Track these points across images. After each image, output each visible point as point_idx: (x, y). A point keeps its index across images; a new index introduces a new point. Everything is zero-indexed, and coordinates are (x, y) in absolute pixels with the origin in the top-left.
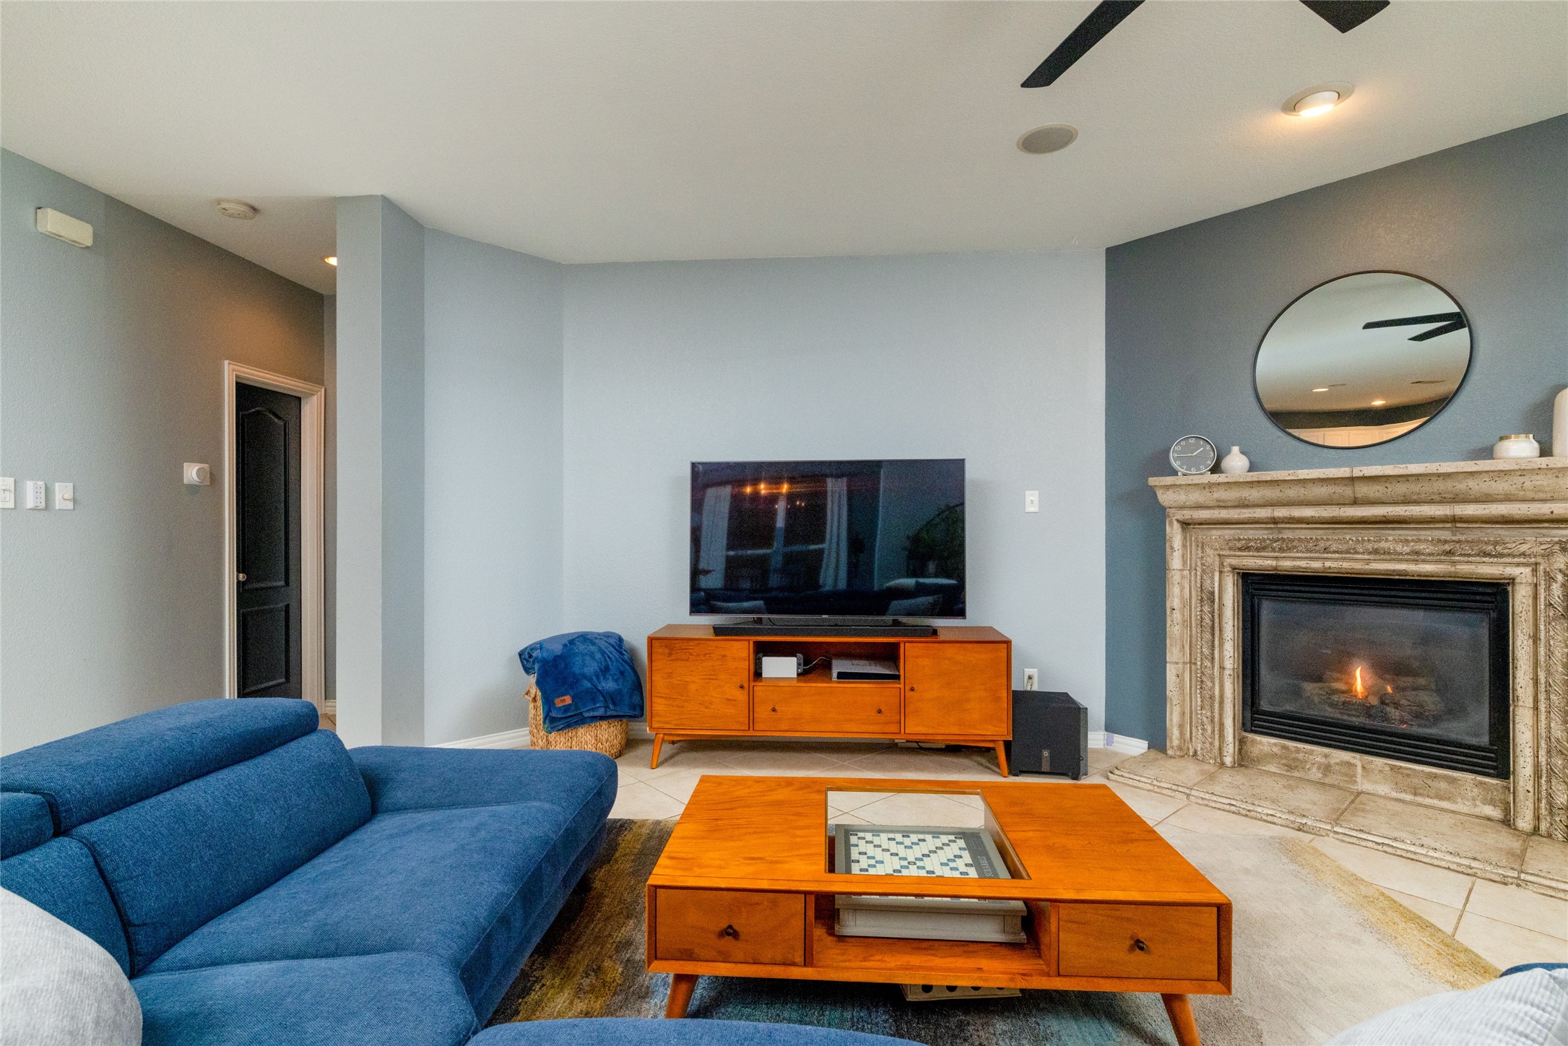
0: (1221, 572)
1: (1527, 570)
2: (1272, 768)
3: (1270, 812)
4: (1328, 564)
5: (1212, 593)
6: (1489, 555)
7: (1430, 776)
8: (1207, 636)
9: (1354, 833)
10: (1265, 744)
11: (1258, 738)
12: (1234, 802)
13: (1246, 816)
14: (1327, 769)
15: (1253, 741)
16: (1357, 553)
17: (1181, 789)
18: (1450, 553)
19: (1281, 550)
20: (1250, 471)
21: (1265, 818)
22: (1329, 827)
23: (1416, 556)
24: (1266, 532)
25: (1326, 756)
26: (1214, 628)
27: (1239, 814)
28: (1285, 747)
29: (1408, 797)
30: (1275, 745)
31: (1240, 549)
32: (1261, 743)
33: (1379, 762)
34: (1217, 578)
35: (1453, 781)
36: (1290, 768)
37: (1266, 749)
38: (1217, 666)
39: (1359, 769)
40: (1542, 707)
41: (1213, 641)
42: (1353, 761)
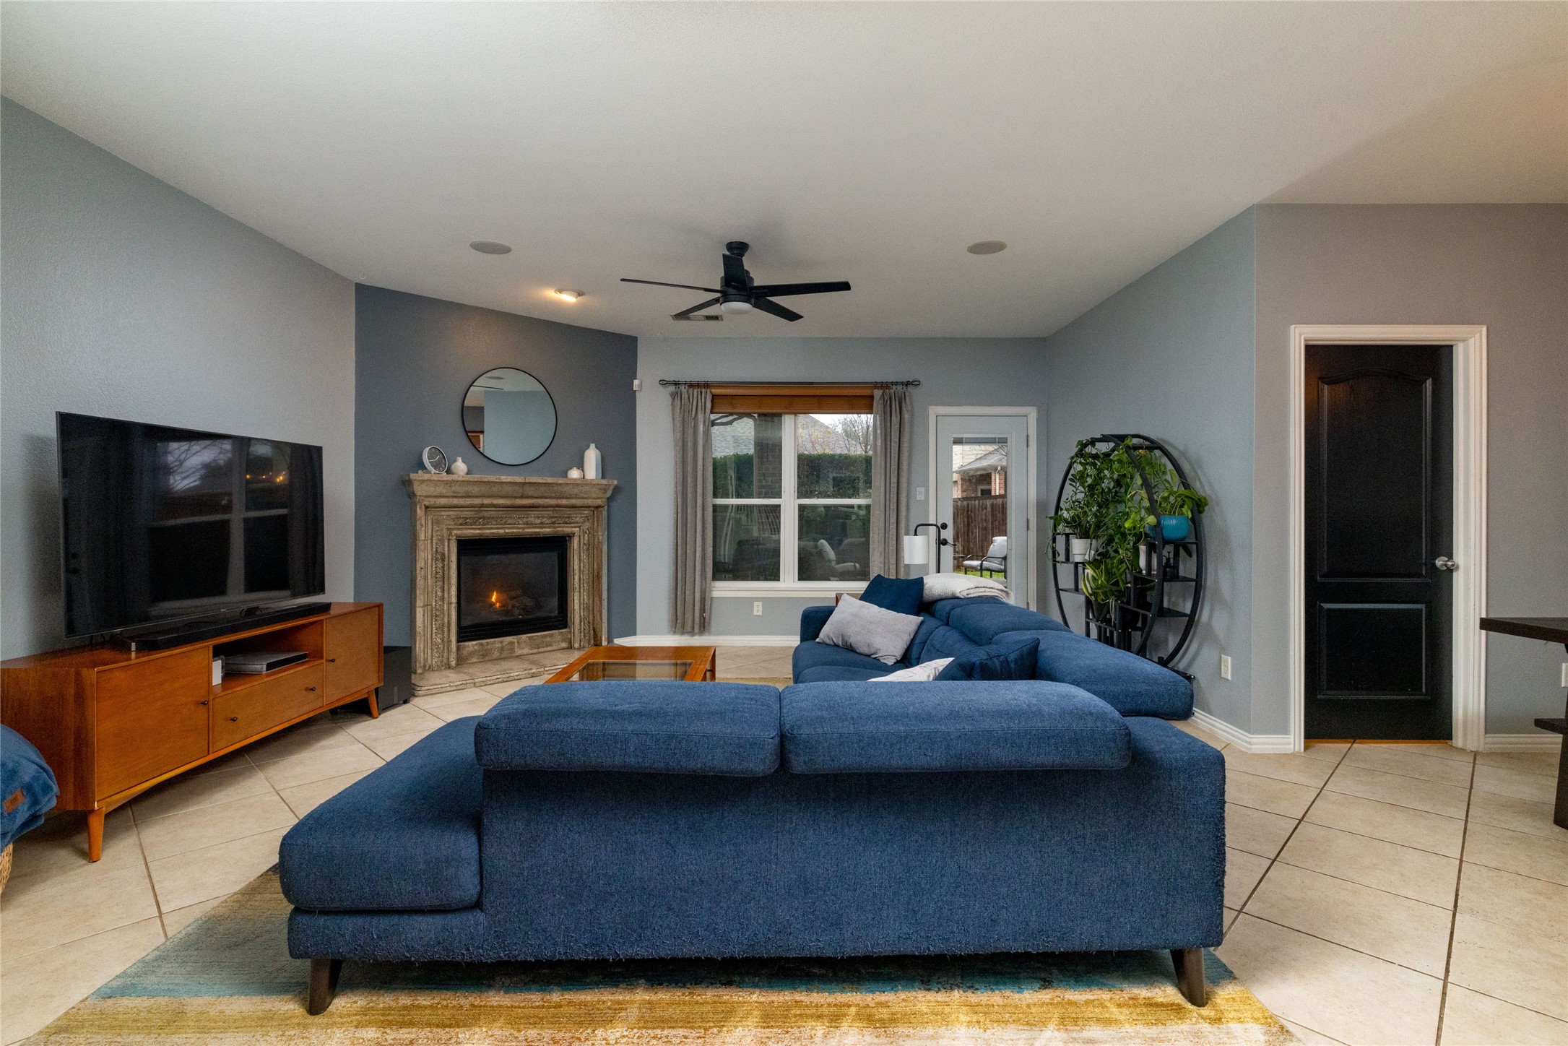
0: (449, 540)
1: (578, 529)
2: (475, 660)
3: (518, 673)
4: (507, 531)
5: (443, 554)
6: (567, 523)
7: (545, 636)
8: (440, 584)
9: (553, 668)
10: (471, 645)
11: (467, 644)
12: (499, 677)
13: (507, 681)
14: (502, 649)
15: (464, 647)
16: (519, 524)
17: (468, 682)
18: (554, 523)
19: (484, 524)
20: (467, 474)
21: (516, 678)
22: (543, 669)
23: (542, 525)
24: (473, 513)
25: (501, 642)
26: (444, 578)
27: (504, 682)
28: (481, 644)
29: (536, 651)
30: (476, 644)
31: (461, 524)
32: (468, 646)
33: (524, 637)
34: (446, 544)
35: (551, 635)
36: (484, 656)
37: (471, 649)
38: (446, 602)
39: (516, 644)
40: (582, 591)
41: (443, 587)
42: (513, 640)
